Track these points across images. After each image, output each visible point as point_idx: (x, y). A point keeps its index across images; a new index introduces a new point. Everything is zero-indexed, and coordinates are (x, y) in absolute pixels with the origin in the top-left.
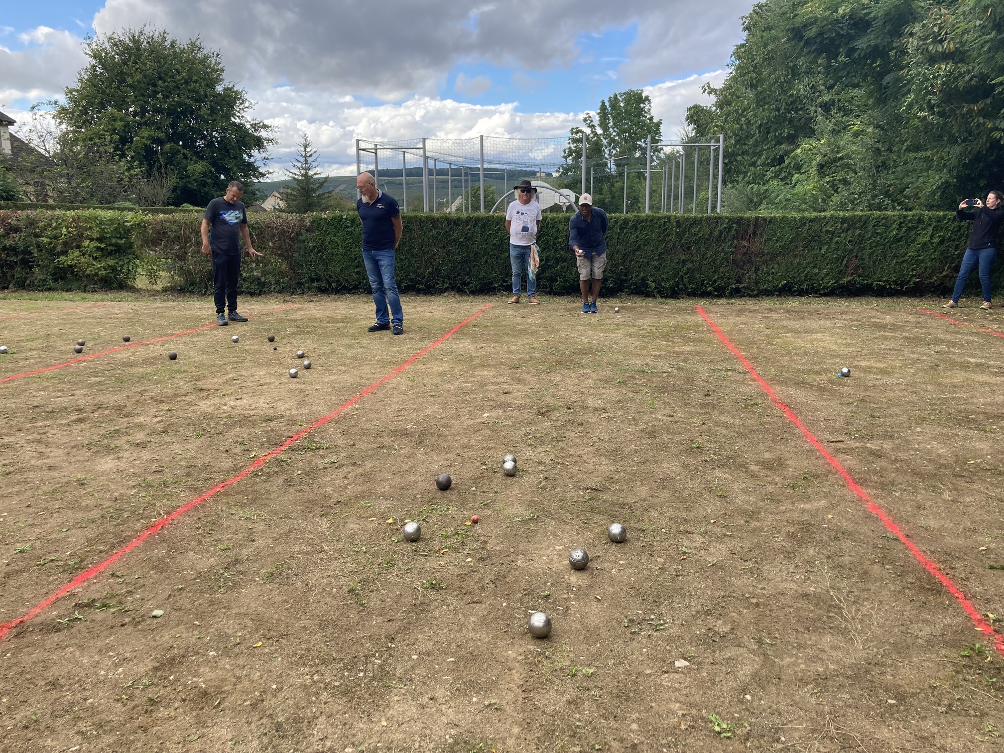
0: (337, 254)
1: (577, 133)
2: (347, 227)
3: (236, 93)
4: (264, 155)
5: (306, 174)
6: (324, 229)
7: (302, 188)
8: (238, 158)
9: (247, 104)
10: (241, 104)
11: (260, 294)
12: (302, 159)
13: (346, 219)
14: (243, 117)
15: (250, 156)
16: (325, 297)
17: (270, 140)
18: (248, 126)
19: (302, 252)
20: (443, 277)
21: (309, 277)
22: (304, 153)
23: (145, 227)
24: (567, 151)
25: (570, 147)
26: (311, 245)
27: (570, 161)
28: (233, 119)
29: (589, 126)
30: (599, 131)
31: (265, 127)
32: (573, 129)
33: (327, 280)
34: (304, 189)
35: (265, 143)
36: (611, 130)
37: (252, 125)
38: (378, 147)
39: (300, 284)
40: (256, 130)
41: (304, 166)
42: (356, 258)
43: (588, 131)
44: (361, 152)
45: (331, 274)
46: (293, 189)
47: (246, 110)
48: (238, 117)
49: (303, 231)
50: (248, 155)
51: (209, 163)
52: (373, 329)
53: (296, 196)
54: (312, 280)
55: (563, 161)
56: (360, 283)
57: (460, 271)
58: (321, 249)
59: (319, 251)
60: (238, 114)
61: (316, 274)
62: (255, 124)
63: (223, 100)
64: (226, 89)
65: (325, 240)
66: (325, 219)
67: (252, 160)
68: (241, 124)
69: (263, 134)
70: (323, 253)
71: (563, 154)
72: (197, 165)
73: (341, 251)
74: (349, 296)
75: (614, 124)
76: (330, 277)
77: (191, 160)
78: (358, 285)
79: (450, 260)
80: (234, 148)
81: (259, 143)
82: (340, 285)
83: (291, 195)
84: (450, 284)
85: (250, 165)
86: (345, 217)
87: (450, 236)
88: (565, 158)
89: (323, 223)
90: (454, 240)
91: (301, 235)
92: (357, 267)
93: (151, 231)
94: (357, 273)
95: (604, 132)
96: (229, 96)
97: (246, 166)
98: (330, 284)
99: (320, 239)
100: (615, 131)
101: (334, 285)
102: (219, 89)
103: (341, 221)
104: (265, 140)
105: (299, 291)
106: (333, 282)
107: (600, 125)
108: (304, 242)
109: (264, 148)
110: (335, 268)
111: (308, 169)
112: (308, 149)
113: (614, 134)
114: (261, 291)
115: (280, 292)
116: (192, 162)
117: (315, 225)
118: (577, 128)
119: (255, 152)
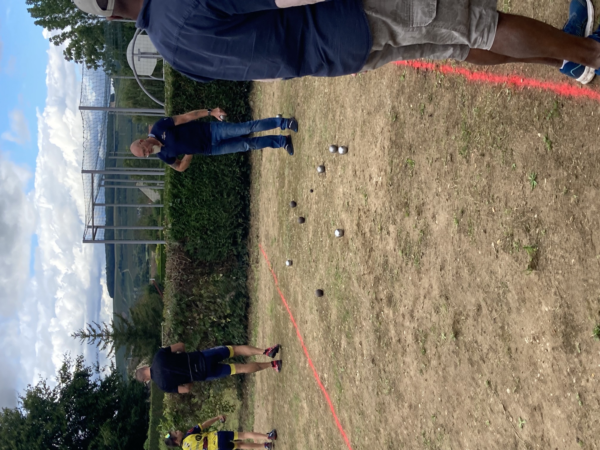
0: (209, 215)
1: (70, 54)
2: (181, 202)
3: (30, 395)
4: (93, 371)
5: (112, 336)
6: (183, 226)
7: (127, 340)
8: (96, 397)
9: (42, 386)
10: (41, 392)
11: (248, 298)
12: (98, 339)
13: (173, 203)
14: (54, 391)
15: (95, 385)
16: (253, 230)
17: (79, 366)
18: (64, 385)
19: (207, 251)
20: (233, 107)
21: (232, 245)
22: (92, 338)
23: (177, 412)
24: (89, 65)
25: (86, 61)
26: (199, 241)
27: (100, 62)
28: (56, 401)
29: (64, 39)
30: (68, 29)
31: (65, 368)
32: (66, 58)
33: (235, 228)
34: (129, 338)
35: (82, 369)
36: (67, 16)
37: (63, 382)
38: (91, 224)
39: (239, 256)
40: (68, 378)
41: (105, 338)
42: (214, 196)
43: (67, 42)
44: (96, 238)
45: (229, 223)
46: (128, 349)
47: (47, 387)
48: (54, 395)
49: (185, 250)
50: (94, 388)
51: (102, 425)
52: (291, 150)
53: (136, 347)
54: (235, 243)
55: (101, 69)
56: (239, 193)
57: (228, 88)
58: (203, 230)
59: (206, 233)
60: (52, 394)
61: (229, 238)
62: (62, 378)
63: (37, 409)
64: (26, 406)
65: (194, 226)
66: (173, 225)
67: (99, 383)
68: (61, 392)
69: (72, 370)
70: (207, 229)
71: (92, 70)
72: (103, 436)
73: (205, 211)
74: (252, 205)
75: (60, 12)
76: (232, 223)
77: (99, 441)
78: (241, 195)
79: (216, 97)
80: (87, 400)
81: (82, 375)
82: (241, 215)
83: (134, 351)
84: (241, 98)
85: (103, 385)
86: (171, 204)
87: (191, 95)
88: (96, 67)
89: (177, 228)
90: (196, 90)
91: (188, 251)
92: (222, 195)
93: (182, 405)
94: (228, 196)
95: (69, 24)
96: (33, 403)
97: (105, 389)
98: (239, 225)
99: (193, 232)
100: (68, 12)
101: (240, 220)
102: (25, 413)
103: (175, 209)
104: (78, 370)
105: (245, 258)
106: (238, 221)
107: (63, 28)
108: (196, 249)
109: (86, 370)
110: (223, 217)
111: (108, 333)
112: (87, 333)
113: (71, 12)
114: (245, 297)
115: (247, 277)
116: (101, 440)
117: (179, 236)
118: (65, 53)
119: (92, 380)
